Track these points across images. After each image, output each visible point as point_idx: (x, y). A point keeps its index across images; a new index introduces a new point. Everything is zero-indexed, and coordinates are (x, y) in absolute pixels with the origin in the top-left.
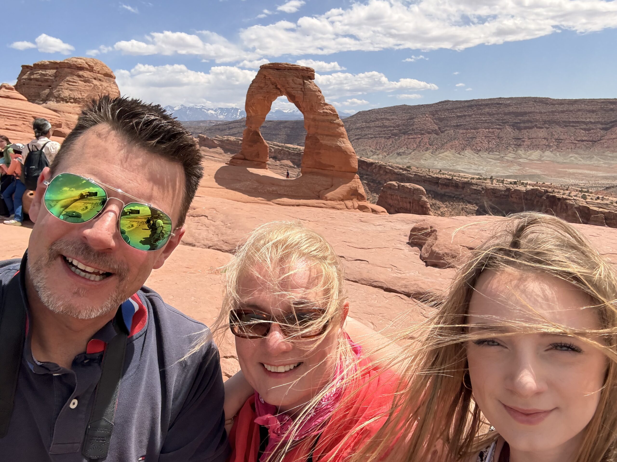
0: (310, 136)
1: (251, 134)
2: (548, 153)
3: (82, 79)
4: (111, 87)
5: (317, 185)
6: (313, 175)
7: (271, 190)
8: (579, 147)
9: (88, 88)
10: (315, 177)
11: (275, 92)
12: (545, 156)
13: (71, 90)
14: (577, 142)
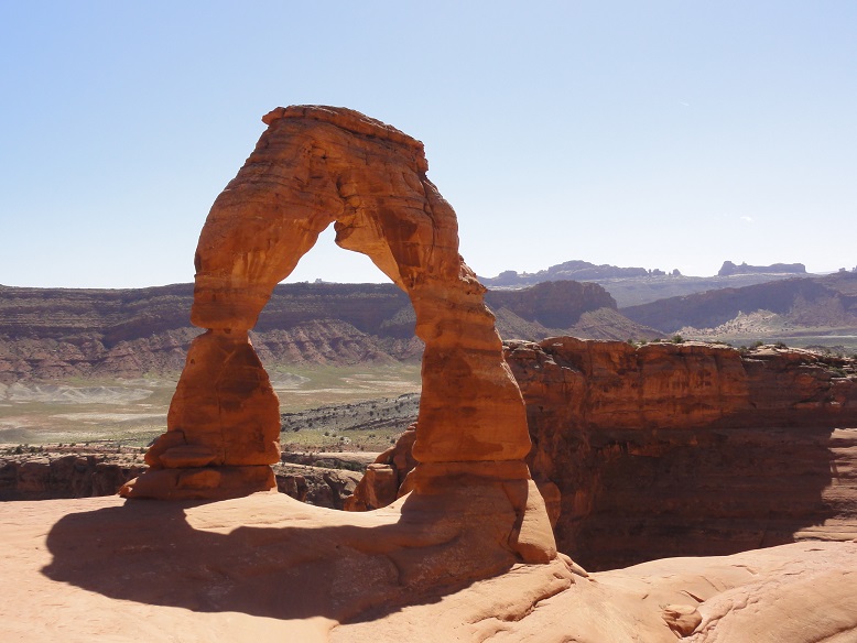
8: (70, 373)
10: (475, 491)
12: (15, 392)
14: (65, 364)
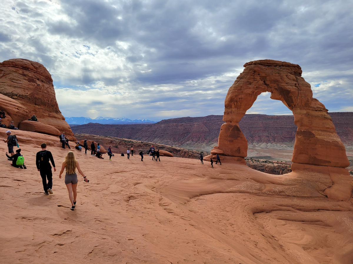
0: (302, 131)
1: (231, 129)
2: (269, 144)
3: (27, 78)
4: (50, 88)
5: (319, 183)
6: (309, 171)
7: (277, 190)
8: (286, 141)
9: (31, 87)
10: (313, 174)
11: (263, 87)
13: (15, 87)
